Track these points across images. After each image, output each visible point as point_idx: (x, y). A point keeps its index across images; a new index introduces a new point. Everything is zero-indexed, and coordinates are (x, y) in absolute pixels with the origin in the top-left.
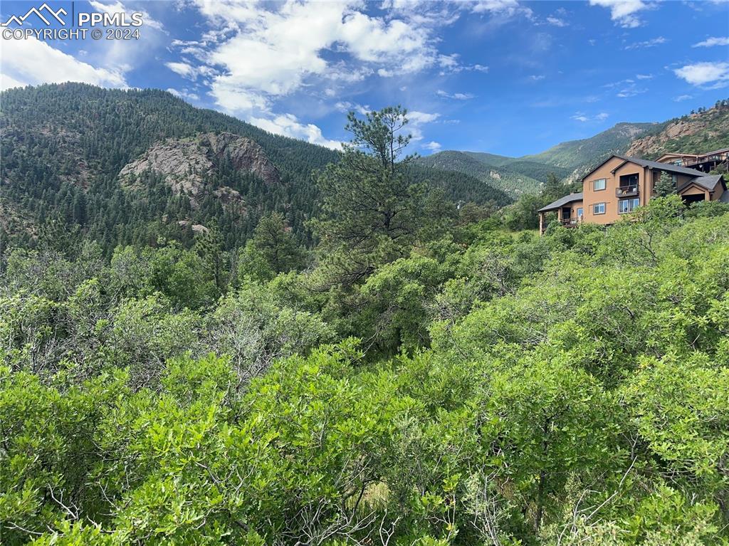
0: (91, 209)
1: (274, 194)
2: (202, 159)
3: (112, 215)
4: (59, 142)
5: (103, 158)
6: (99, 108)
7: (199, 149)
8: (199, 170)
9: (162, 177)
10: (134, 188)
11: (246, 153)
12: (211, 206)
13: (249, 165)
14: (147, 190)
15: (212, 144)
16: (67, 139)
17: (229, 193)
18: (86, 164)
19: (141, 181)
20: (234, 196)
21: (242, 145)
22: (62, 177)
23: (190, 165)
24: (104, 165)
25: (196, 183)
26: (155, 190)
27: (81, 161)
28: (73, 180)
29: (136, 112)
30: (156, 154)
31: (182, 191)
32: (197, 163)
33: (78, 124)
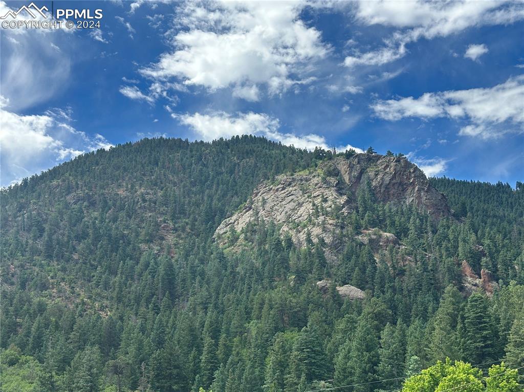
0: (184, 280)
1: (450, 232)
2: (331, 194)
3: (214, 284)
4: (138, 202)
5: (192, 216)
6: (182, 159)
7: (324, 181)
8: (329, 209)
9: (274, 227)
10: (237, 250)
11: (394, 177)
12: (358, 257)
13: (401, 196)
14: (255, 250)
15: (343, 172)
16: (147, 197)
17: (380, 236)
18: (171, 226)
19: (246, 239)
20: (388, 241)
21: (387, 166)
22: (143, 246)
23: (314, 205)
24: (193, 225)
25: (329, 226)
26: (267, 247)
27: (165, 222)
28: (156, 248)
29: (228, 158)
30: (264, 199)
31: (309, 240)
32: (325, 200)
33: (159, 181)
